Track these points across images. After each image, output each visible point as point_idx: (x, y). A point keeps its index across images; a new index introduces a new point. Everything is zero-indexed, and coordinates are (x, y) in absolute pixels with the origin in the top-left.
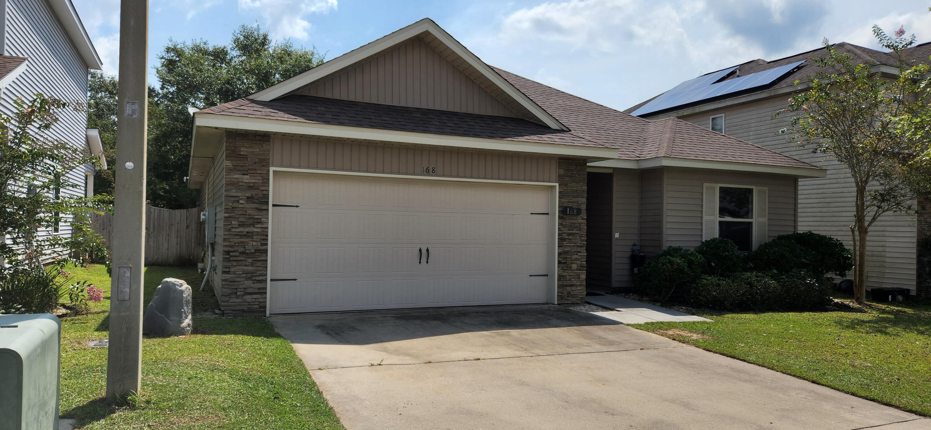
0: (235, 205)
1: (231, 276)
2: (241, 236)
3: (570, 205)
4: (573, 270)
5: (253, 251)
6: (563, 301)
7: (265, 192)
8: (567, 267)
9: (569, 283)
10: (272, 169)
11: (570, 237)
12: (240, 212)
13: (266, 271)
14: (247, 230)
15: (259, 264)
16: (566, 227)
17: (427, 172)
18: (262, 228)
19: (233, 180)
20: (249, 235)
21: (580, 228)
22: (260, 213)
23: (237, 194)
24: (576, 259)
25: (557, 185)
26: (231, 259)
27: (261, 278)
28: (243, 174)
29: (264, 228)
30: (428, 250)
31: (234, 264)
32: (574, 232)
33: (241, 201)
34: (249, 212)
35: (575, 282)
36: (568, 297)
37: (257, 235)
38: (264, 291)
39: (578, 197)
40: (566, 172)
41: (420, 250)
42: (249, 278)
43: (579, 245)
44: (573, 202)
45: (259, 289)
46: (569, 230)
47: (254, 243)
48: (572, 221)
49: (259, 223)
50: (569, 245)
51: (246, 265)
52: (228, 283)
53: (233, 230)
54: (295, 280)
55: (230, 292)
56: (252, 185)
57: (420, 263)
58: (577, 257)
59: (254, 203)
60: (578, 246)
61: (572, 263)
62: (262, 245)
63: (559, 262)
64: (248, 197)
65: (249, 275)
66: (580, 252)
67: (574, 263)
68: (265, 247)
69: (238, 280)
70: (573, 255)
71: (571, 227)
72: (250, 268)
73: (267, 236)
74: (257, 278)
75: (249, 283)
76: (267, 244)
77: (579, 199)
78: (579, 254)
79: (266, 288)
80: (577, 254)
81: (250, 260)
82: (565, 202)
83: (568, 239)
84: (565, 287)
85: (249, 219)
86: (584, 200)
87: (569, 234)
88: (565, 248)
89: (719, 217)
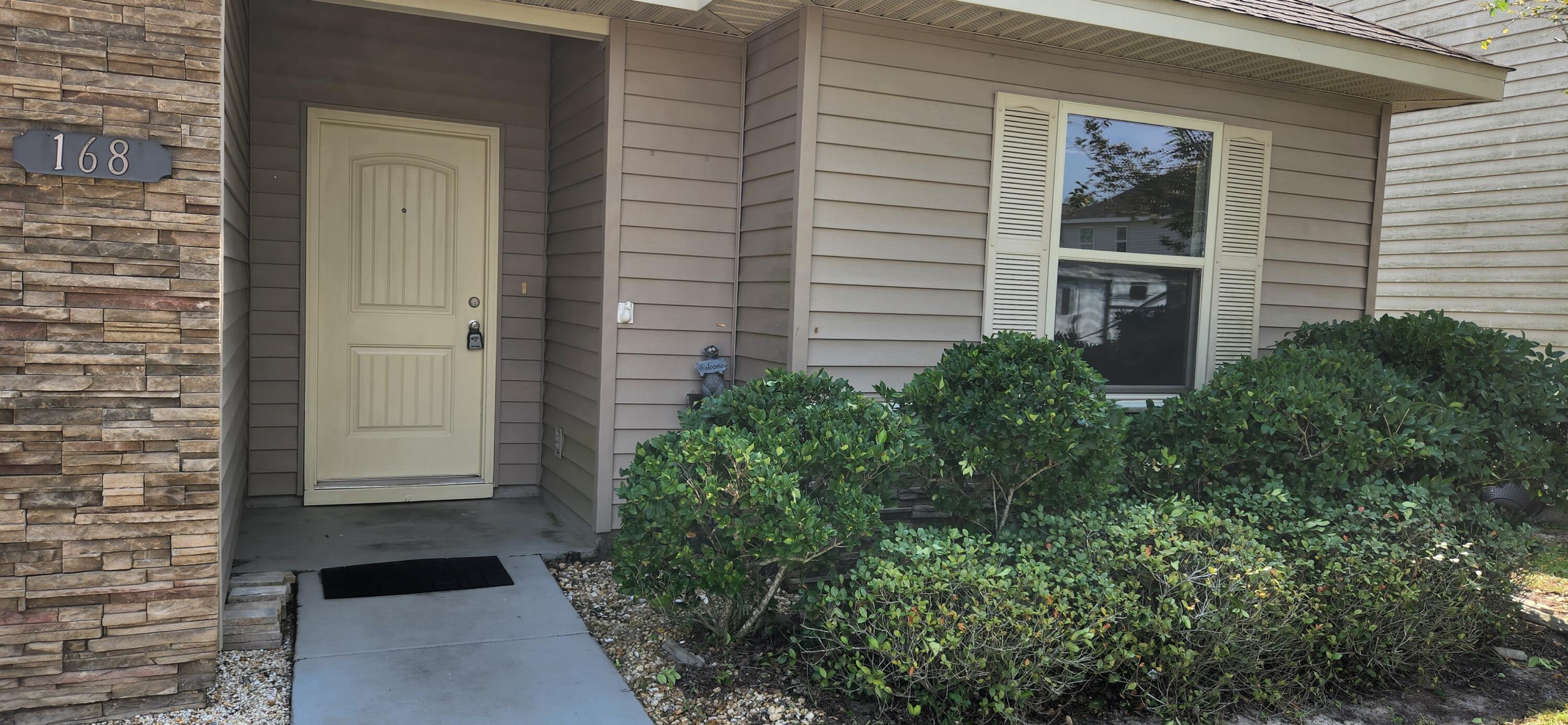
3: (88, 115)
4: (114, 510)
6: (30, 695)
8: (70, 494)
9: (78, 585)
11: (81, 314)
16: (53, 250)
21: (173, 256)
24: (141, 446)
32: (113, 282)
35: (131, 581)
36: (66, 668)
39: (150, 71)
43: (162, 358)
44: (107, 101)
46: (75, 268)
48: (104, 218)
50: (73, 359)
58: (146, 430)
60: (152, 368)
61: (102, 469)
66: (177, 403)
67: (120, 469)
70: (113, 418)
71: (94, 251)
77: (157, 86)
78: (158, 413)
80: (145, 416)
82: (41, 95)
83: (67, 323)
84: (42, 615)
86: (218, 96)
87: (72, 296)
88: (43, 379)
89: (1063, 243)
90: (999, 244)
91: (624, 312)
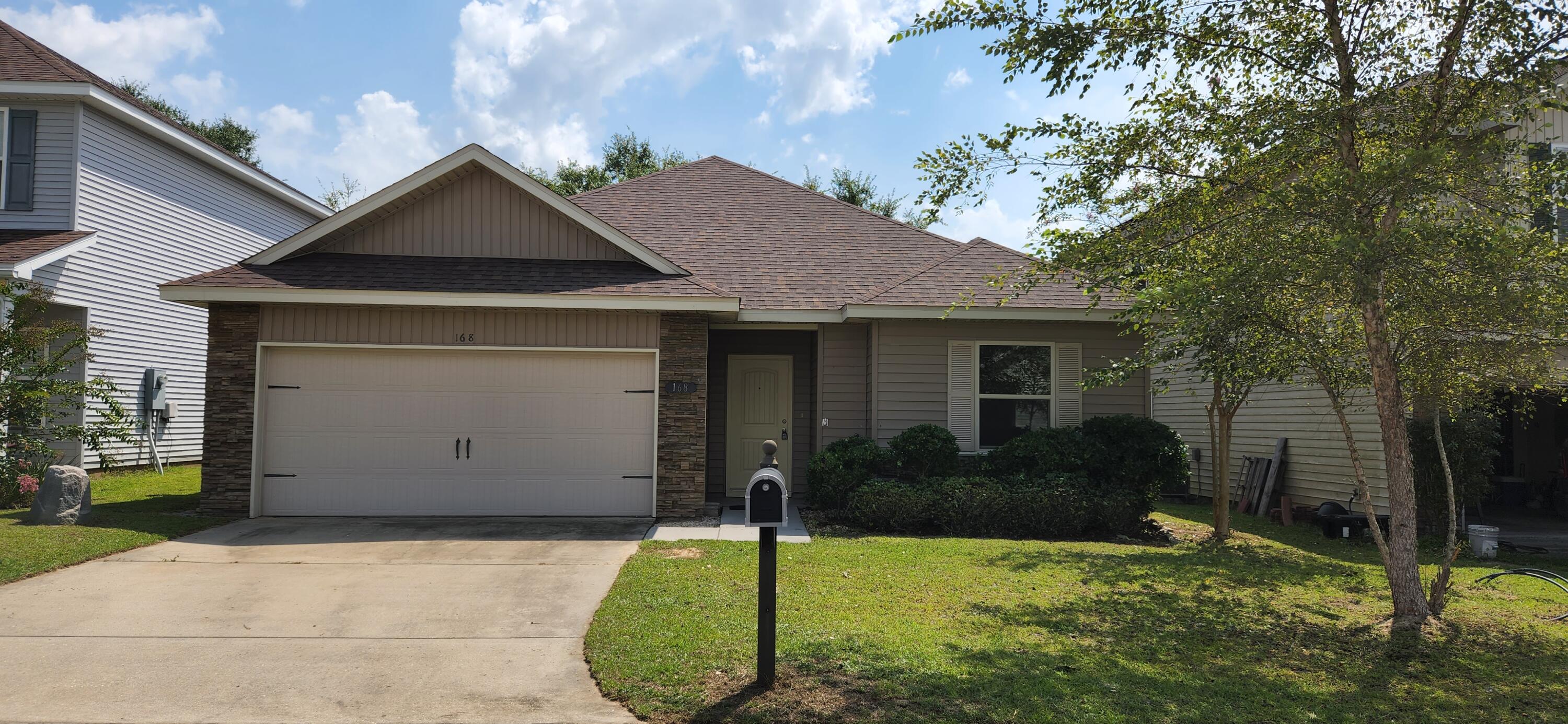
0: (217, 387)
1: (211, 469)
2: (223, 423)
3: (679, 378)
4: (683, 470)
5: (235, 441)
6: (666, 513)
7: (251, 372)
8: (674, 466)
9: (676, 488)
10: (259, 344)
11: (678, 424)
12: (224, 396)
13: (251, 464)
14: (229, 416)
15: (242, 455)
16: (672, 409)
17: (462, 340)
18: (246, 413)
19: (216, 359)
20: (232, 422)
21: (696, 410)
22: (245, 397)
23: (218, 375)
24: (688, 455)
25: (657, 351)
26: (212, 449)
27: (244, 472)
28: (227, 352)
29: (249, 413)
30: (469, 441)
31: (215, 455)
32: (684, 416)
33: (224, 383)
34: (232, 395)
35: (686, 488)
36: (673, 508)
37: (241, 422)
38: (247, 488)
39: (692, 367)
40: (671, 333)
41: (458, 441)
42: (231, 473)
43: (693, 434)
44: (683, 375)
45: (242, 485)
47: (238, 432)
48: (682, 401)
49: (243, 407)
50: (675, 434)
51: (228, 457)
52: (208, 477)
53: (214, 416)
54: (294, 476)
55: (210, 487)
56: (236, 363)
57: (458, 457)
58: (690, 451)
59: (238, 384)
60: (691, 436)
61: (681, 460)
62: (248, 433)
63: (660, 459)
64: (232, 378)
65: (231, 469)
66: (696, 445)
67: (684, 460)
68: (250, 436)
69: (219, 474)
70: (683, 448)
71: (680, 409)
72: (232, 460)
73: (252, 422)
74: (240, 472)
75: (231, 478)
76: (252, 433)
77: (694, 370)
78: (692, 447)
79: (249, 485)
81: (233, 451)
82: (671, 375)
83: (675, 426)
84: (669, 494)
85: (233, 403)
86: (705, 371)
87: (676, 420)
88: (669, 439)
89: (982, 392)
90: (952, 393)
91: (824, 422)
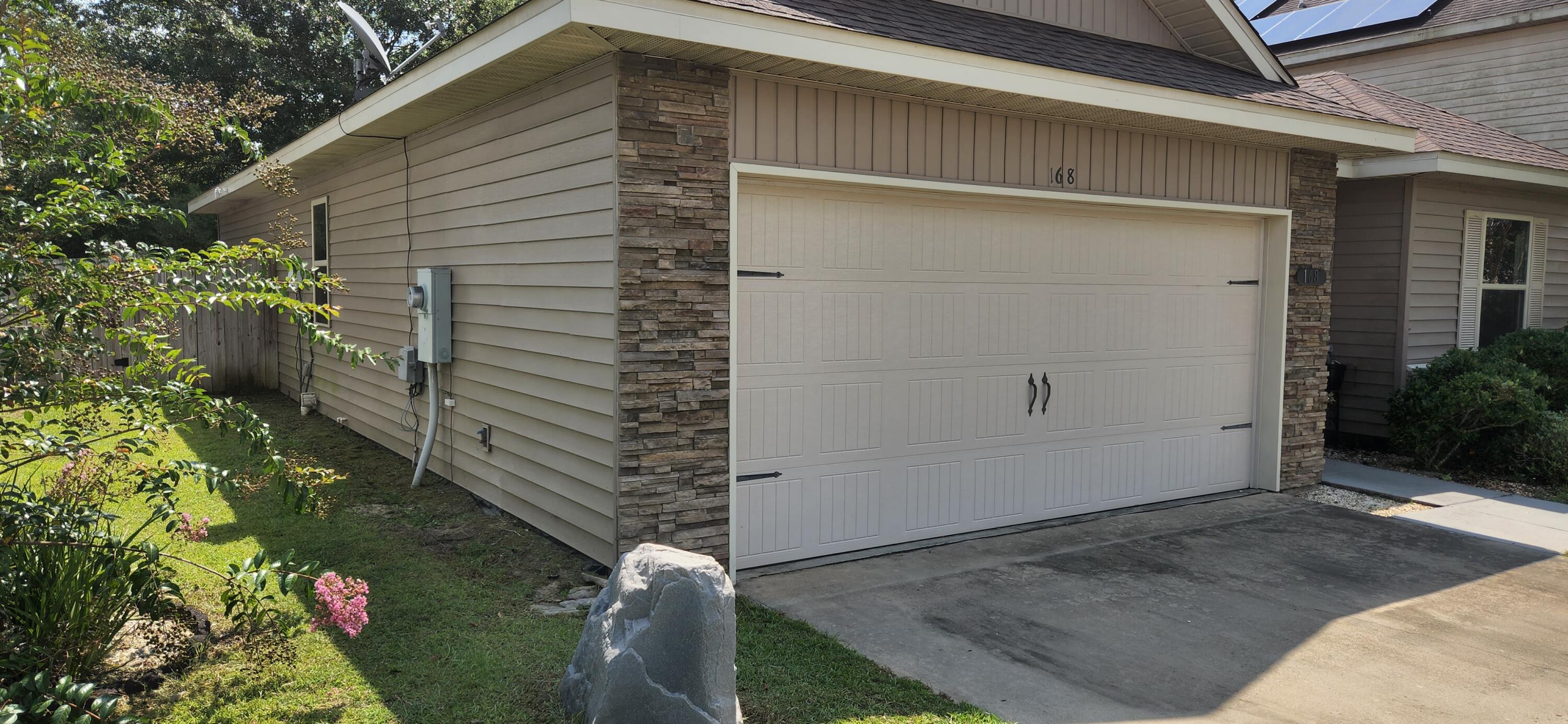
0: (649, 273)
1: (645, 479)
2: (668, 364)
3: (1309, 261)
4: (1307, 412)
5: (695, 406)
6: (1288, 483)
7: (719, 237)
8: (1298, 406)
9: (1299, 441)
10: (736, 168)
11: (1305, 337)
12: (662, 295)
13: (727, 459)
14: (679, 345)
15: (711, 440)
16: (1299, 313)
17: (1061, 179)
18: (713, 339)
19: (643, 200)
20: (685, 361)
21: (1321, 313)
22: (708, 298)
23: (651, 243)
24: (1312, 387)
25: (1289, 213)
26: (643, 430)
27: (715, 479)
28: (667, 183)
29: (720, 338)
30: (1045, 380)
31: (651, 445)
32: (1312, 324)
33: (663, 264)
34: (684, 294)
36: (1297, 473)
37: (704, 359)
38: (724, 516)
39: (1319, 242)
40: (1303, 183)
41: (1031, 381)
42: (688, 483)
43: (1317, 352)
44: (1313, 255)
45: (710, 510)
46: (1303, 319)
47: (698, 384)
48: (1308, 299)
49: (707, 324)
50: (1303, 354)
51: (679, 448)
52: (637, 500)
53: (645, 347)
54: (776, 475)
55: (641, 526)
56: (689, 214)
57: (1030, 411)
58: (1314, 381)
59: (692, 267)
60: (1316, 356)
61: (1305, 396)
62: (717, 386)
63: (1286, 396)
64: (679, 251)
65: (687, 475)
66: (1319, 370)
67: (1308, 396)
68: (724, 392)
69: (660, 489)
70: (1308, 376)
71: (1308, 313)
72: (690, 454)
73: (727, 360)
74: (705, 482)
75: (687, 496)
76: (726, 385)
78: (1318, 374)
79: (726, 508)
80: (1314, 375)
81: (689, 432)
82: (1300, 255)
83: (1301, 340)
84: (1293, 452)
85: (685, 312)
86: (1331, 250)
87: (1305, 330)
88: (1296, 362)
90: (1465, 283)
